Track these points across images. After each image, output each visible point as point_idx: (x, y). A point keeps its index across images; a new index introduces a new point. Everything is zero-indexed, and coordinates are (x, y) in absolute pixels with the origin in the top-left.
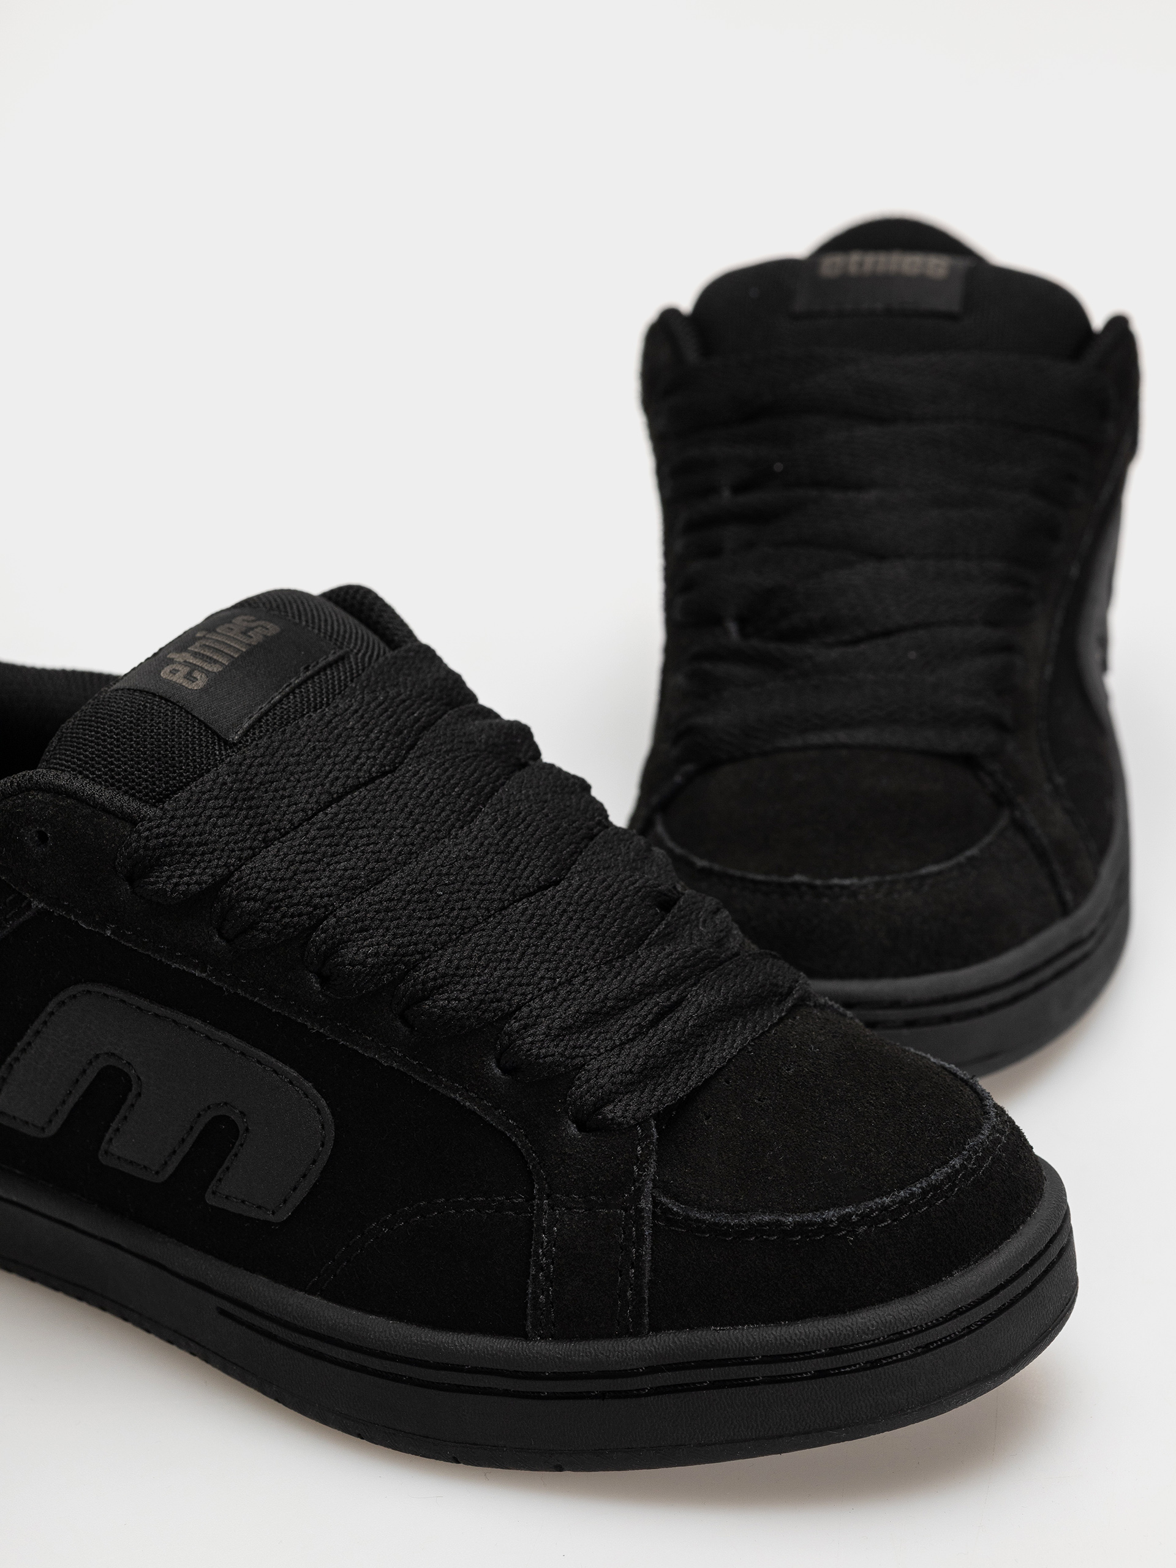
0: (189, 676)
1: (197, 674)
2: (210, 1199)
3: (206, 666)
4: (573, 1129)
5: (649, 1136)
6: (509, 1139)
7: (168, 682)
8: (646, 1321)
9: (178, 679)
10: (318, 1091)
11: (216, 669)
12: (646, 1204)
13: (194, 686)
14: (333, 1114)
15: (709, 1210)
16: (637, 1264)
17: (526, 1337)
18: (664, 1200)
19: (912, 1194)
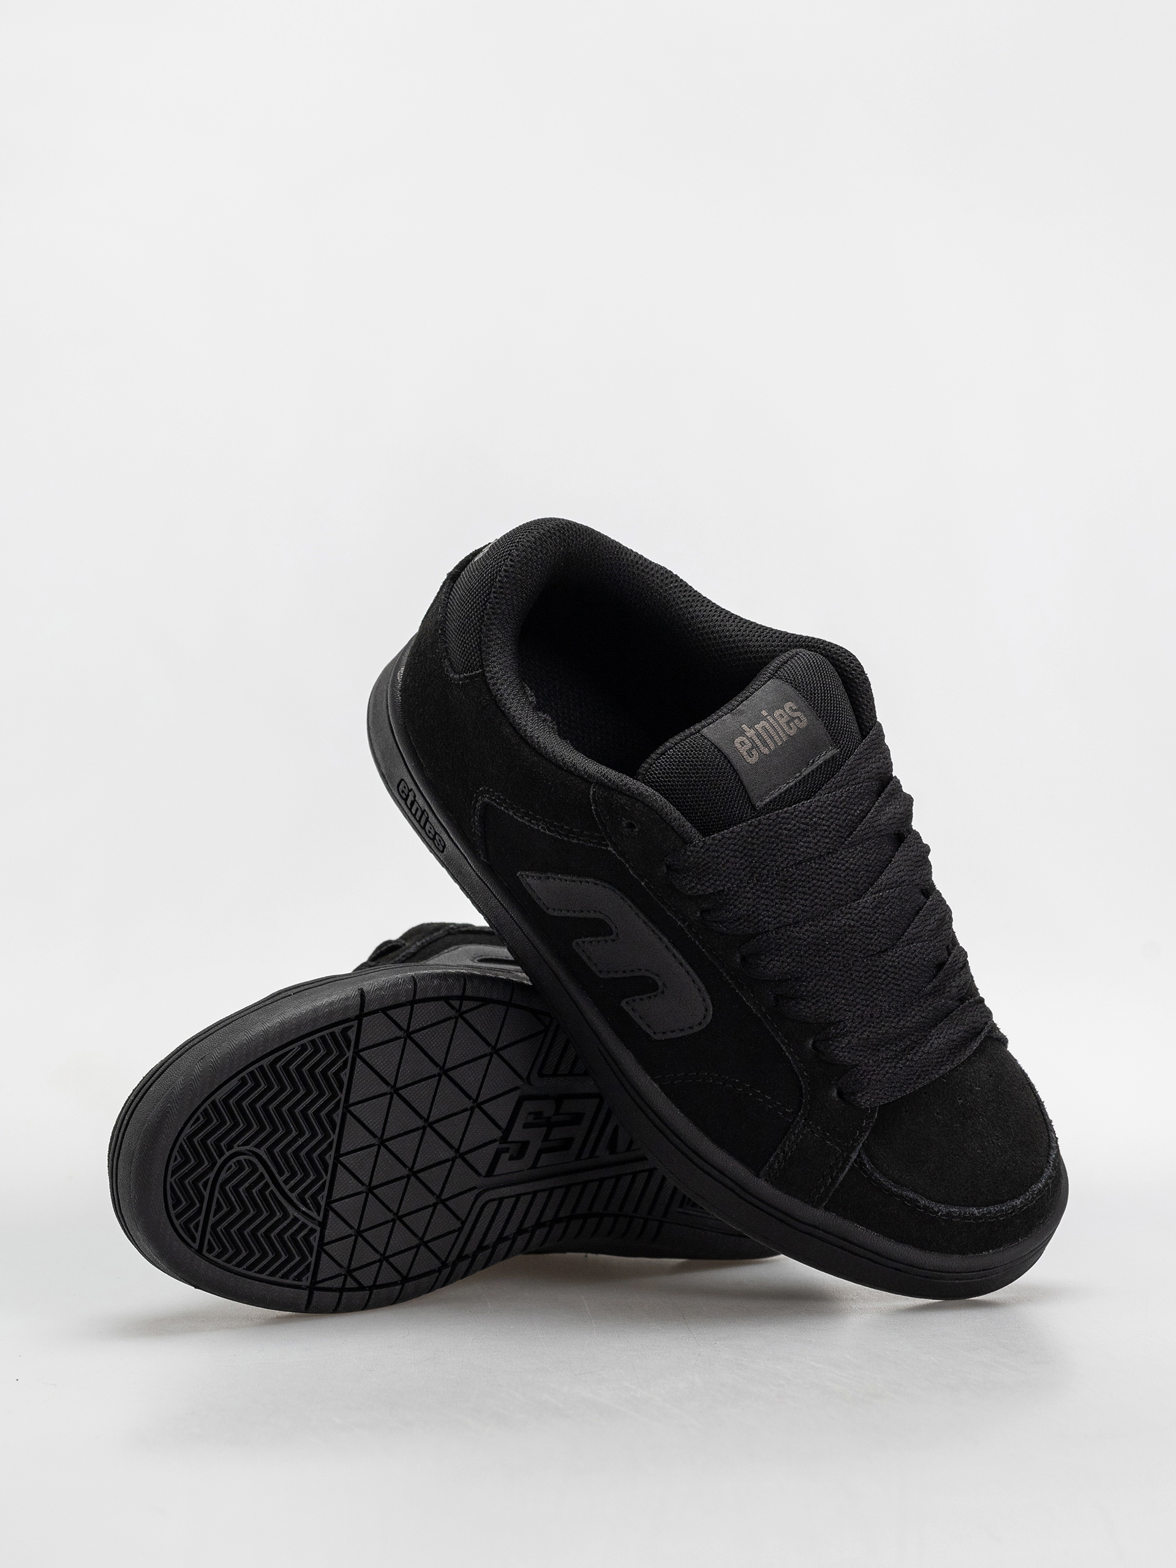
0: (749, 752)
1: (754, 752)
2: (623, 1004)
3: (762, 748)
4: (835, 1094)
5: (873, 1117)
6: (800, 1082)
7: (736, 750)
8: (824, 1204)
9: (743, 750)
10: (712, 1001)
11: (766, 751)
12: (854, 1156)
13: (749, 760)
14: (713, 1014)
15: (885, 1175)
16: (835, 1179)
17: (758, 1175)
18: (863, 1156)
19: (990, 1213)
